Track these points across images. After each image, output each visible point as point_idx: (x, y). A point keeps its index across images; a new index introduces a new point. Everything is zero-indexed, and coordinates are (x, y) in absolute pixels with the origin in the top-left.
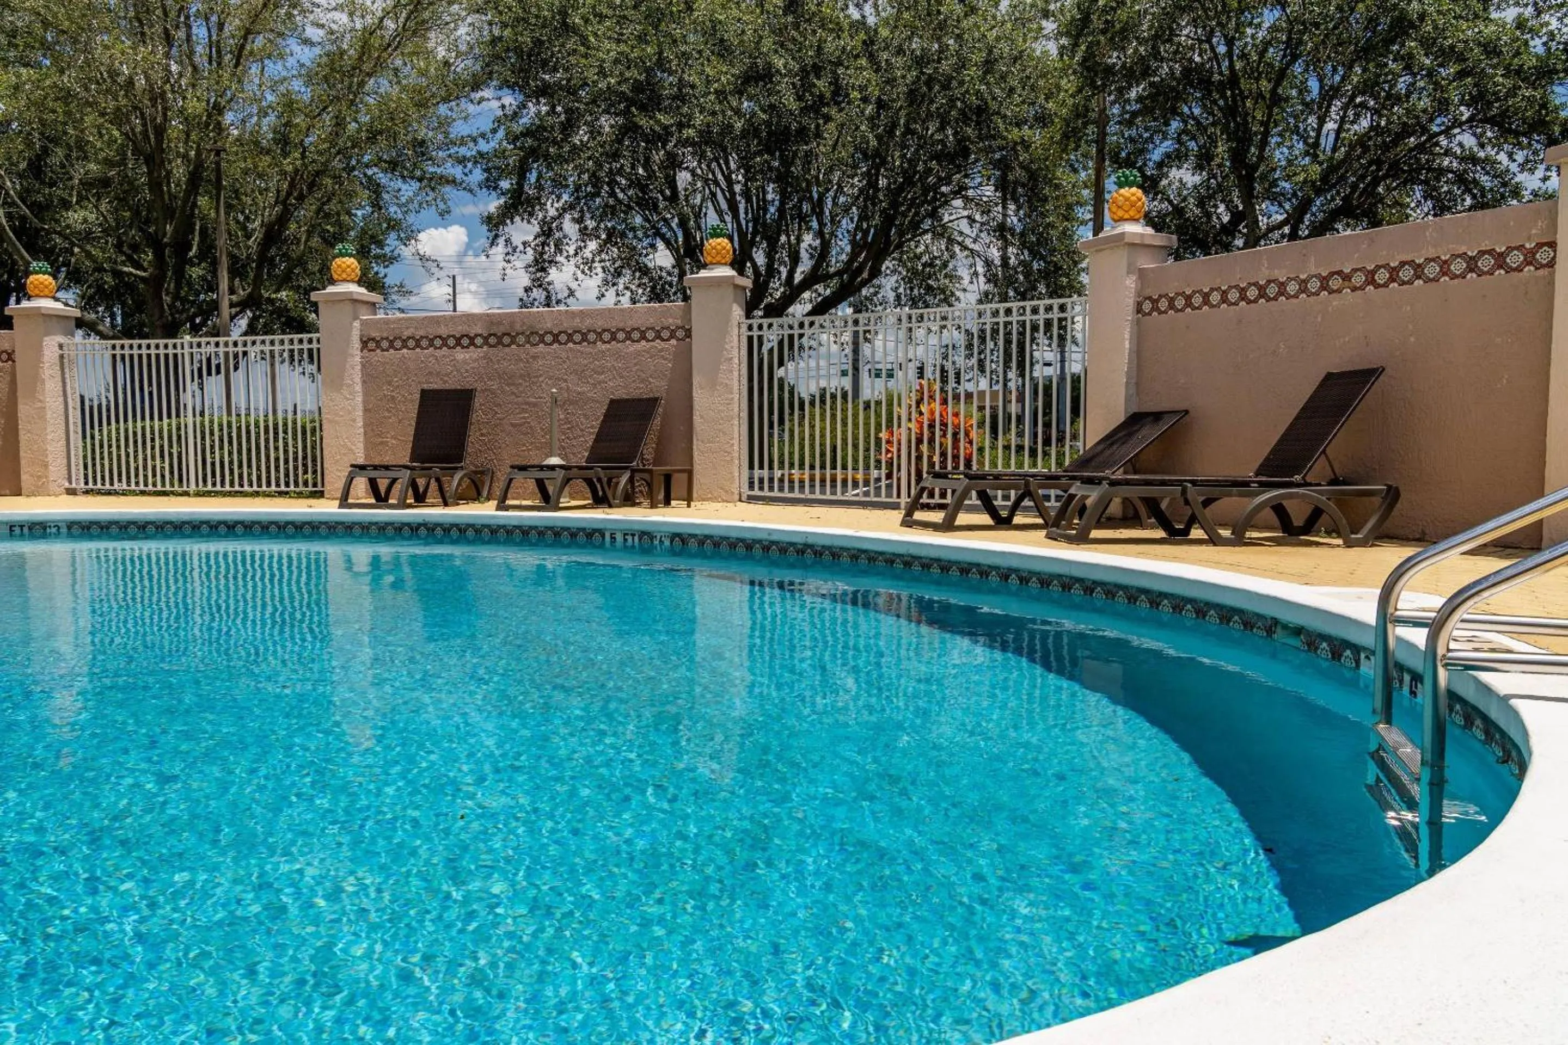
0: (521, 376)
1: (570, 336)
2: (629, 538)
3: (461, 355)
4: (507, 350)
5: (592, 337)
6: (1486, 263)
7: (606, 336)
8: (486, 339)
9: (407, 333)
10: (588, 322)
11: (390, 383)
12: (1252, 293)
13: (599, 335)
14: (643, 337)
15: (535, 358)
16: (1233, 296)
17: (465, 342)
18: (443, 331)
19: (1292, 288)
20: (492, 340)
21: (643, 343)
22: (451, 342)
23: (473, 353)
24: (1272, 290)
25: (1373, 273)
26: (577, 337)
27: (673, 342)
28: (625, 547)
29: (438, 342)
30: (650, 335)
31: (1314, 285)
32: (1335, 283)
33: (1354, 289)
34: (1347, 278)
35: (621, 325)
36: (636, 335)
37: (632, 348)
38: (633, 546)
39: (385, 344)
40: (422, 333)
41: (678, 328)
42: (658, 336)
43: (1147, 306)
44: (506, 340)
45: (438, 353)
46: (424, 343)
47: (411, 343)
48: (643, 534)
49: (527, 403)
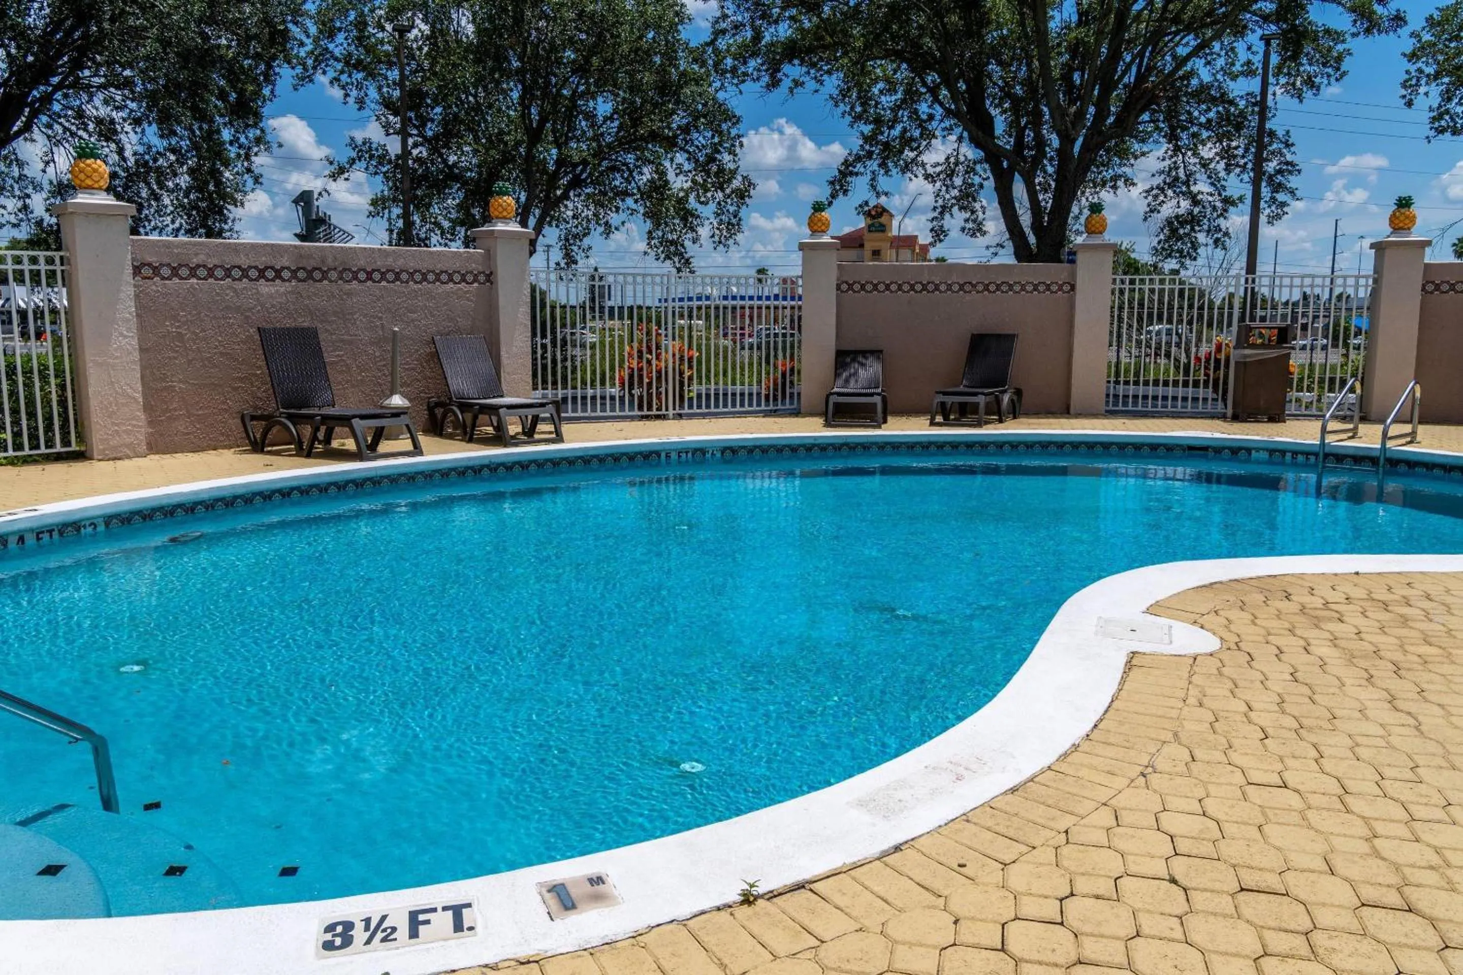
0: (335, 313)
1: (383, 275)
2: (684, 455)
3: (265, 288)
4: (318, 285)
5: (404, 276)
6: (1041, 288)
7: (418, 277)
8: (294, 272)
9: (195, 261)
10: (401, 262)
11: (175, 318)
12: (918, 287)
13: (411, 275)
14: (451, 280)
15: (349, 294)
16: (906, 287)
17: (270, 274)
18: (244, 262)
19: (943, 287)
20: (301, 274)
21: (451, 285)
22: (253, 273)
23: (279, 287)
24: (931, 287)
25: (988, 285)
26: (390, 276)
27: (476, 285)
28: (680, 462)
29: (236, 273)
30: (457, 278)
31: (956, 288)
32: (968, 288)
33: (978, 292)
34: (974, 286)
35: (431, 268)
36: (444, 277)
37: (440, 288)
38: (687, 461)
39: (166, 272)
40: (216, 261)
41: (480, 273)
42: (463, 280)
43: (844, 287)
44: (317, 275)
45: (239, 285)
46: (219, 273)
47: (202, 272)
48: (695, 451)
49: (342, 341)
